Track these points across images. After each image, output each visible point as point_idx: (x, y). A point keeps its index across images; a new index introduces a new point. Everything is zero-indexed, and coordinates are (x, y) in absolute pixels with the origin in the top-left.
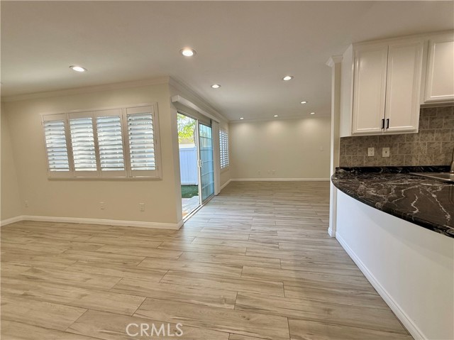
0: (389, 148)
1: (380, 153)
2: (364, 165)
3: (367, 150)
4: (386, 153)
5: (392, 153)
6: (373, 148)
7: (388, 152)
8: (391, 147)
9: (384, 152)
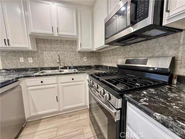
0: (31, 58)
1: (27, 61)
2: (19, 67)
3: (19, 59)
4: (30, 60)
5: (34, 60)
6: (23, 58)
7: (32, 60)
8: (33, 58)
9: (29, 60)
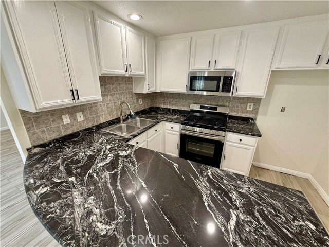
0: (81, 113)
1: (75, 119)
2: (63, 134)
7: (82, 116)
9: (78, 117)
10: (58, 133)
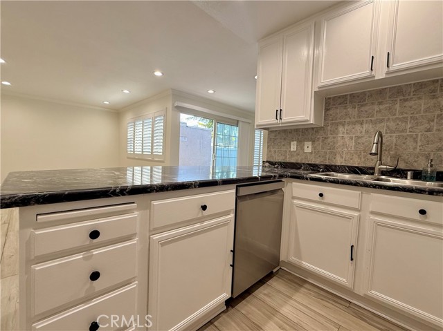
0: (311, 143)
1: (302, 148)
2: (288, 160)
3: (290, 144)
4: (308, 147)
5: (314, 148)
6: (295, 142)
7: (310, 147)
9: (306, 147)
10: (284, 158)
